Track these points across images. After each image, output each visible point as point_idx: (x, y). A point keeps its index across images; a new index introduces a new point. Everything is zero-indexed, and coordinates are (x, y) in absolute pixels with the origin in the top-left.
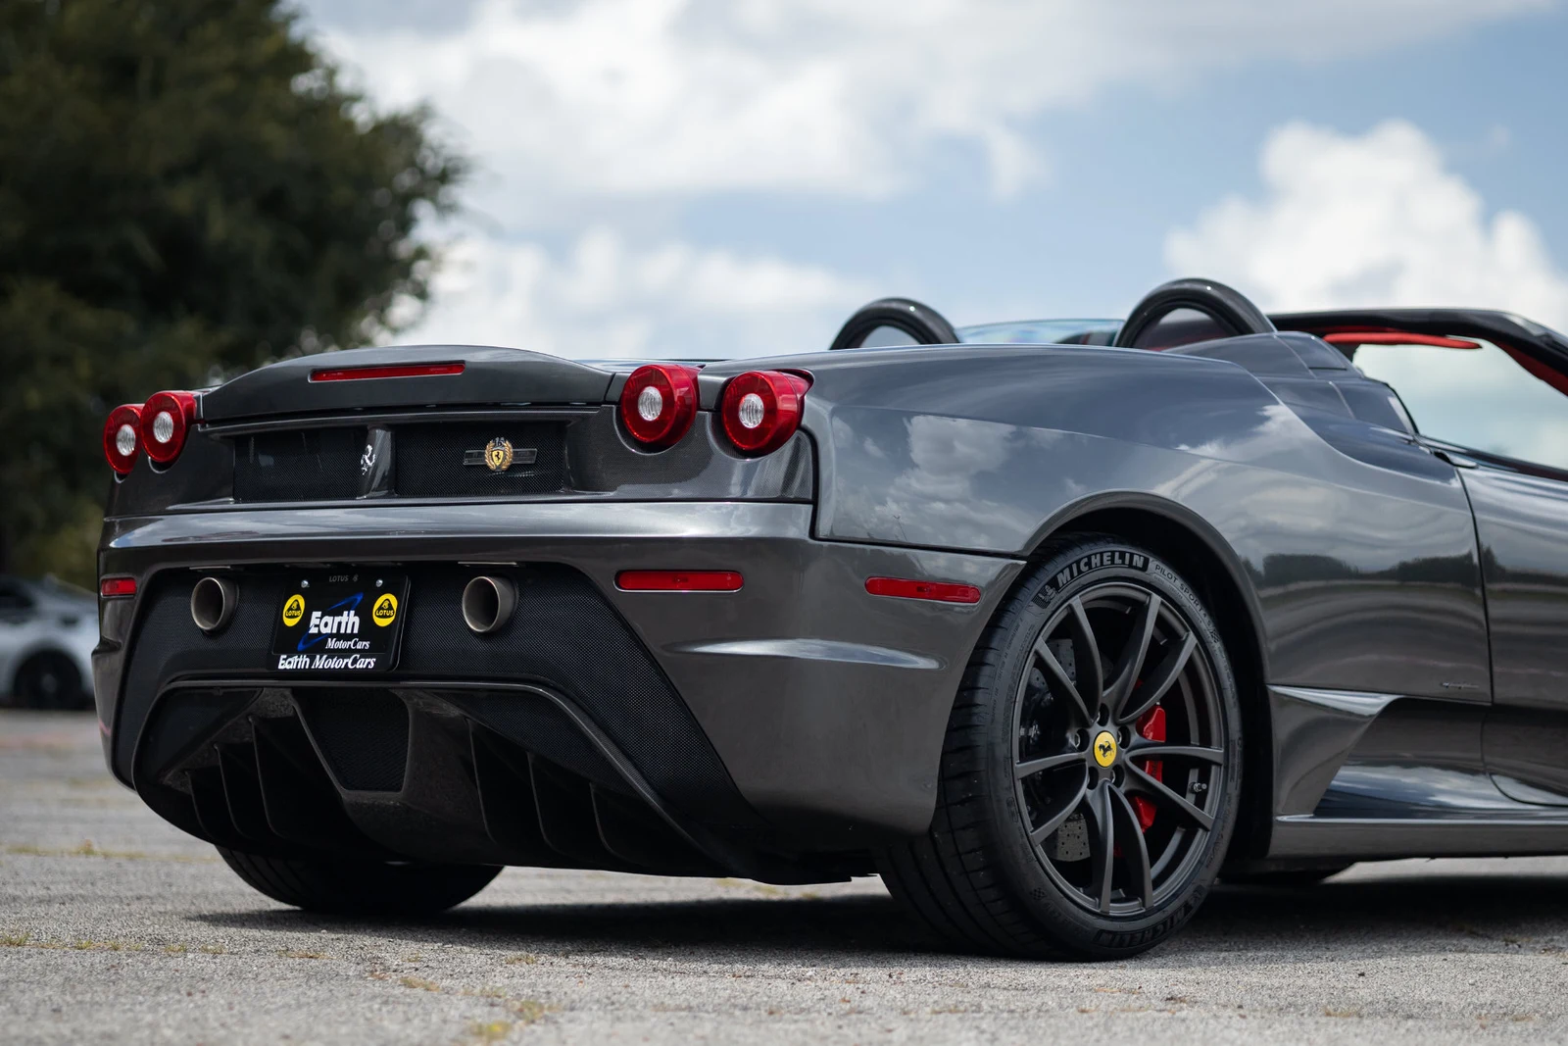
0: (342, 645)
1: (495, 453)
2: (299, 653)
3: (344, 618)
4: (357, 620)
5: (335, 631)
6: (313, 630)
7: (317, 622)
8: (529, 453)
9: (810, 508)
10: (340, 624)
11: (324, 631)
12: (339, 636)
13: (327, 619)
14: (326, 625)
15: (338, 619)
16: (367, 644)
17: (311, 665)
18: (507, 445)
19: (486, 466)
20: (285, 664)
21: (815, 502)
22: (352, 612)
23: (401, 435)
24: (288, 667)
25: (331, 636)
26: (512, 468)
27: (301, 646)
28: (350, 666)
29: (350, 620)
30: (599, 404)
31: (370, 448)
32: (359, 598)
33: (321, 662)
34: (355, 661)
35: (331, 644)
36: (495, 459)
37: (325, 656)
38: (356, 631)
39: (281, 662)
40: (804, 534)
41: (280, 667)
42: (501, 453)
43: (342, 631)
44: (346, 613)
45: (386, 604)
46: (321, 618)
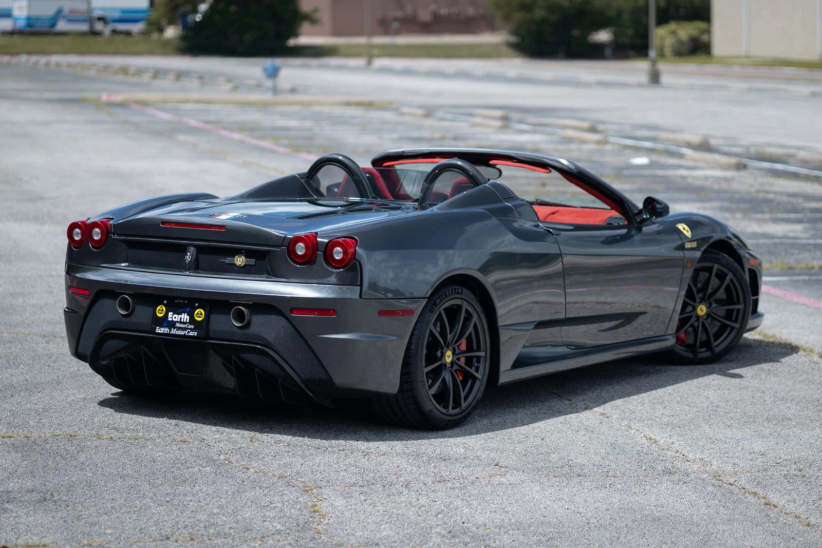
0: (182, 326)
1: (239, 260)
2: (164, 327)
3: (183, 316)
4: (188, 317)
5: (179, 320)
6: (170, 319)
7: (171, 316)
8: (252, 261)
9: (360, 287)
10: (181, 318)
11: (174, 320)
12: (181, 322)
13: (175, 315)
14: (175, 318)
15: (180, 316)
16: (193, 326)
17: (170, 332)
18: (243, 258)
19: (235, 264)
20: (159, 330)
21: (361, 285)
22: (186, 314)
23: (200, 249)
24: (160, 332)
25: (178, 322)
26: (245, 265)
27: (165, 324)
28: (186, 334)
29: (185, 317)
30: (280, 246)
31: (188, 253)
32: (188, 309)
33: (174, 331)
34: (188, 332)
35: (178, 325)
36: (239, 262)
37: (175, 330)
38: (188, 321)
39: (157, 329)
40: (357, 296)
41: (157, 331)
42: (241, 260)
43: (182, 320)
44: (183, 314)
45: (200, 313)
46: (173, 315)
